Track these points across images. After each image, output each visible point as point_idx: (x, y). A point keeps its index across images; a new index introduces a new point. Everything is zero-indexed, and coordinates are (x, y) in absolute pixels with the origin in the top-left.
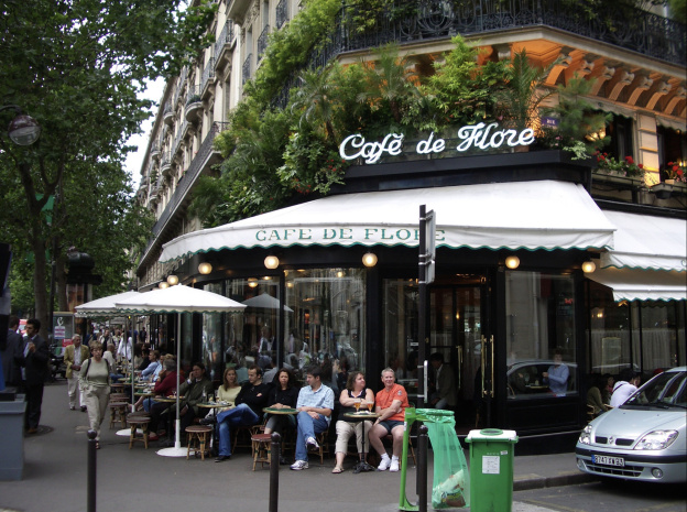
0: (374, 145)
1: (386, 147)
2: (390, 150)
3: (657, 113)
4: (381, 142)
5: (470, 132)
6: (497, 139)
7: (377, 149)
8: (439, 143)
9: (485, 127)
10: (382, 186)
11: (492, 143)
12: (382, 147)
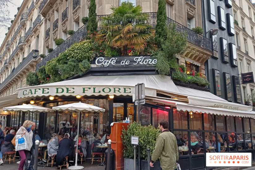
0: (107, 61)
1: (111, 62)
2: (112, 63)
3: (185, 57)
4: (109, 60)
5: (138, 59)
6: (146, 62)
7: (108, 62)
8: (128, 62)
9: (143, 58)
10: (109, 74)
11: (144, 63)
12: (110, 62)
